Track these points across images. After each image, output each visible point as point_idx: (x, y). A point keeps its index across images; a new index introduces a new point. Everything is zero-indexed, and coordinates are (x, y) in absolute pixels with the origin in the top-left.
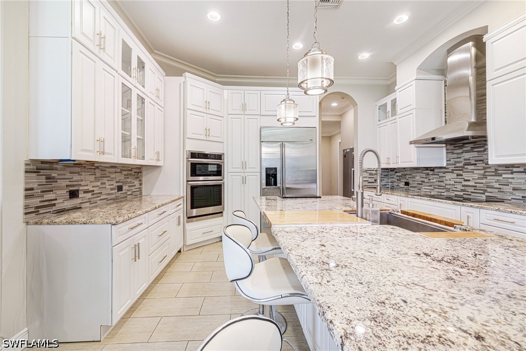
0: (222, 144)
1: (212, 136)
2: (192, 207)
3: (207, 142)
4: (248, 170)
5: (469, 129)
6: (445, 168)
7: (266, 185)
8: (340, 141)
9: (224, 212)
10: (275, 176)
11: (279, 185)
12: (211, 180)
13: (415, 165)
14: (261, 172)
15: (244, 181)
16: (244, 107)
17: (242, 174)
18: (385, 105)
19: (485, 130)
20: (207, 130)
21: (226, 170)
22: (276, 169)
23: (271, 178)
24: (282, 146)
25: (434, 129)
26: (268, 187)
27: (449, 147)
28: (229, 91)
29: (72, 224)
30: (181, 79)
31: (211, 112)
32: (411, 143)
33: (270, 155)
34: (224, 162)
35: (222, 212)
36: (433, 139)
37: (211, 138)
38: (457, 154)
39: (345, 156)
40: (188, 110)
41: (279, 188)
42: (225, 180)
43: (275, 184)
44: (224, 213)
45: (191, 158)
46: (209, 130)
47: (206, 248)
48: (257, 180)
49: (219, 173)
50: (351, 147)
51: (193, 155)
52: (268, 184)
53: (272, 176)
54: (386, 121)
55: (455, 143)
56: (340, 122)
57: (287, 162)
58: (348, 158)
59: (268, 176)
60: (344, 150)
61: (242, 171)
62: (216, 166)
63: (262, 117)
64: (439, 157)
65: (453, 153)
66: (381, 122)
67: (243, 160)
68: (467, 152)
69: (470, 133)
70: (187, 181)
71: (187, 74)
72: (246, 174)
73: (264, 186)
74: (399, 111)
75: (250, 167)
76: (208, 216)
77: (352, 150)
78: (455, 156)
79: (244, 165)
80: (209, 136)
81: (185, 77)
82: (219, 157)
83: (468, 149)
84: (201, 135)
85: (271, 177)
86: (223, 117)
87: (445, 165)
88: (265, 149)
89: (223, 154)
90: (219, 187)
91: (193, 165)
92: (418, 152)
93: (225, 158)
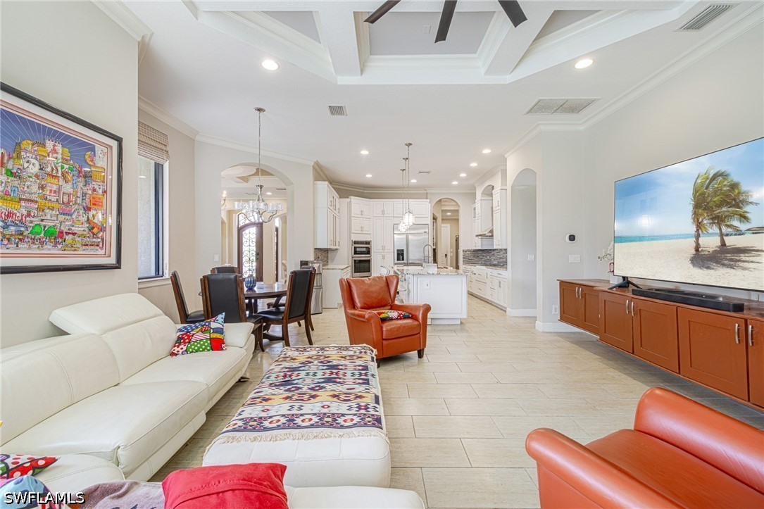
0: (370, 235)
1: (365, 231)
2: (355, 272)
3: (362, 235)
4: (386, 251)
5: (489, 232)
10: (403, 255)
11: (405, 260)
12: (363, 257)
13: (480, 248)
14: (394, 252)
15: (384, 257)
16: (383, 212)
17: (383, 253)
21: (373, 251)
22: (403, 250)
24: (407, 236)
26: (398, 261)
28: (374, 202)
29: (328, 269)
30: (348, 200)
31: (364, 216)
32: (477, 236)
33: (400, 241)
34: (371, 246)
35: (370, 276)
40: (352, 218)
41: (406, 262)
42: (372, 257)
43: (403, 260)
46: (363, 227)
48: (392, 257)
49: (368, 252)
51: (355, 243)
52: (398, 259)
56: (458, 211)
57: (410, 245)
59: (398, 254)
61: (383, 251)
62: (367, 248)
63: (394, 218)
67: (383, 244)
70: (352, 257)
71: (352, 197)
72: (385, 253)
73: (396, 261)
75: (387, 248)
79: (383, 248)
80: (363, 231)
81: (350, 199)
82: (368, 243)
84: (359, 230)
85: (400, 255)
86: (370, 219)
89: (371, 241)
90: (369, 261)
91: (355, 248)
92: (482, 241)
93: (372, 243)
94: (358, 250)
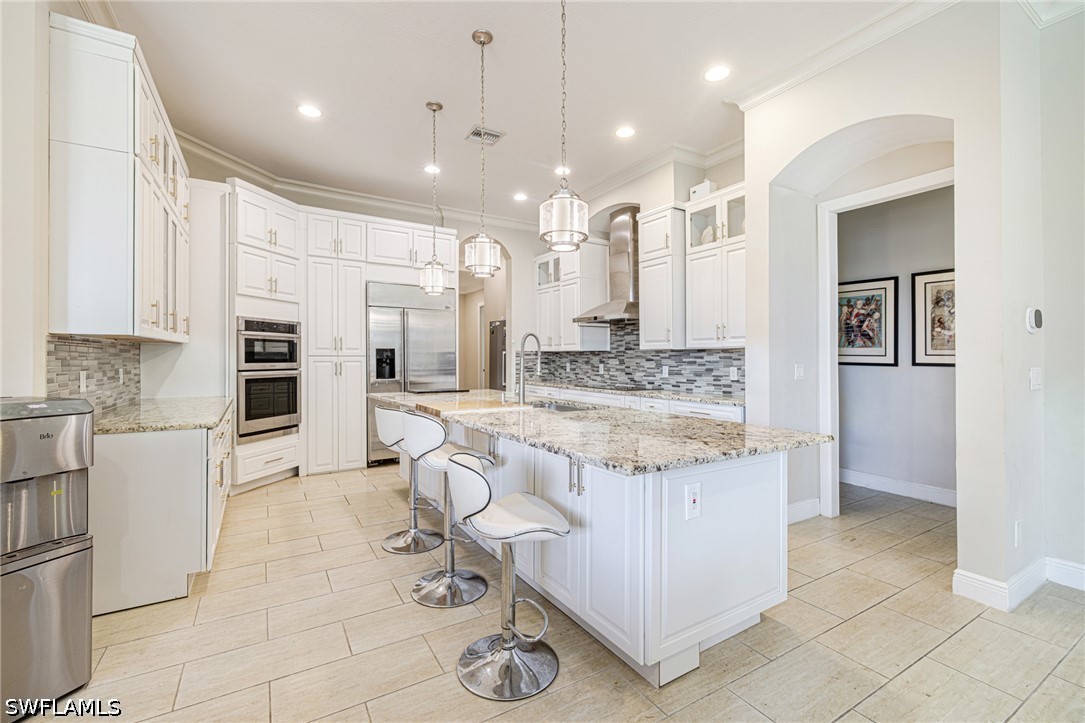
0: (296, 306)
1: (280, 292)
2: (249, 417)
3: (271, 303)
4: (345, 352)
5: (626, 311)
6: (609, 353)
7: (378, 377)
8: (482, 304)
9: (300, 425)
10: (391, 362)
11: (397, 377)
12: (280, 370)
13: (578, 348)
14: (367, 356)
15: (338, 370)
16: (337, 245)
17: (335, 359)
18: (547, 263)
19: (638, 312)
20: (273, 283)
21: (303, 353)
22: (392, 351)
23: (384, 365)
24: (404, 314)
25: (599, 305)
26: (380, 380)
27: (613, 327)
28: (310, 215)
29: (138, 431)
30: (226, 188)
31: (278, 249)
32: (574, 321)
33: (384, 327)
34: (300, 338)
35: (296, 426)
36: (596, 318)
37: (279, 296)
38: (621, 336)
39: (492, 332)
40: (239, 246)
41: (398, 382)
42: (303, 369)
43: (392, 375)
44: (302, 426)
45: (246, 330)
46: (276, 281)
47: (271, 489)
48: (359, 368)
49: (291, 356)
50: (502, 319)
51: (250, 325)
52: (380, 375)
53: (385, 362)
54: (547, 286)
55: (617, 324)
57: (412, 337)
58: (497, 335)
59: (379, 362)
60: (491, 323)
61: (335, 353)
62: (286, 344)
63: (369, 266)
64: (602, 339)
65: (616, 335)
66: (543, 287)
67: (335, 335)
68: (628, 334)
69: (626, 316)
70: (239, 371)
71: (238, 180)
72: (341, 359)
73: (373, 378)
74: (562, 278)
75: (349, 346)
76: (274, 433)
77: (503, 323)
78: (619, 338)
79: (338, 343)
80: (275, 291)
81: (233, 186)
82: (291, 328)
83: (629, 330)
84: (262, 289)
85: (386, 364)
86: (297, 259)
87: (609, 349)
88: (374, 316)
89: (299, 323)
90: (292, 381)
91: (249, 343)
92: (582, 334)
93: (303, 331)
94: (258, 348)
